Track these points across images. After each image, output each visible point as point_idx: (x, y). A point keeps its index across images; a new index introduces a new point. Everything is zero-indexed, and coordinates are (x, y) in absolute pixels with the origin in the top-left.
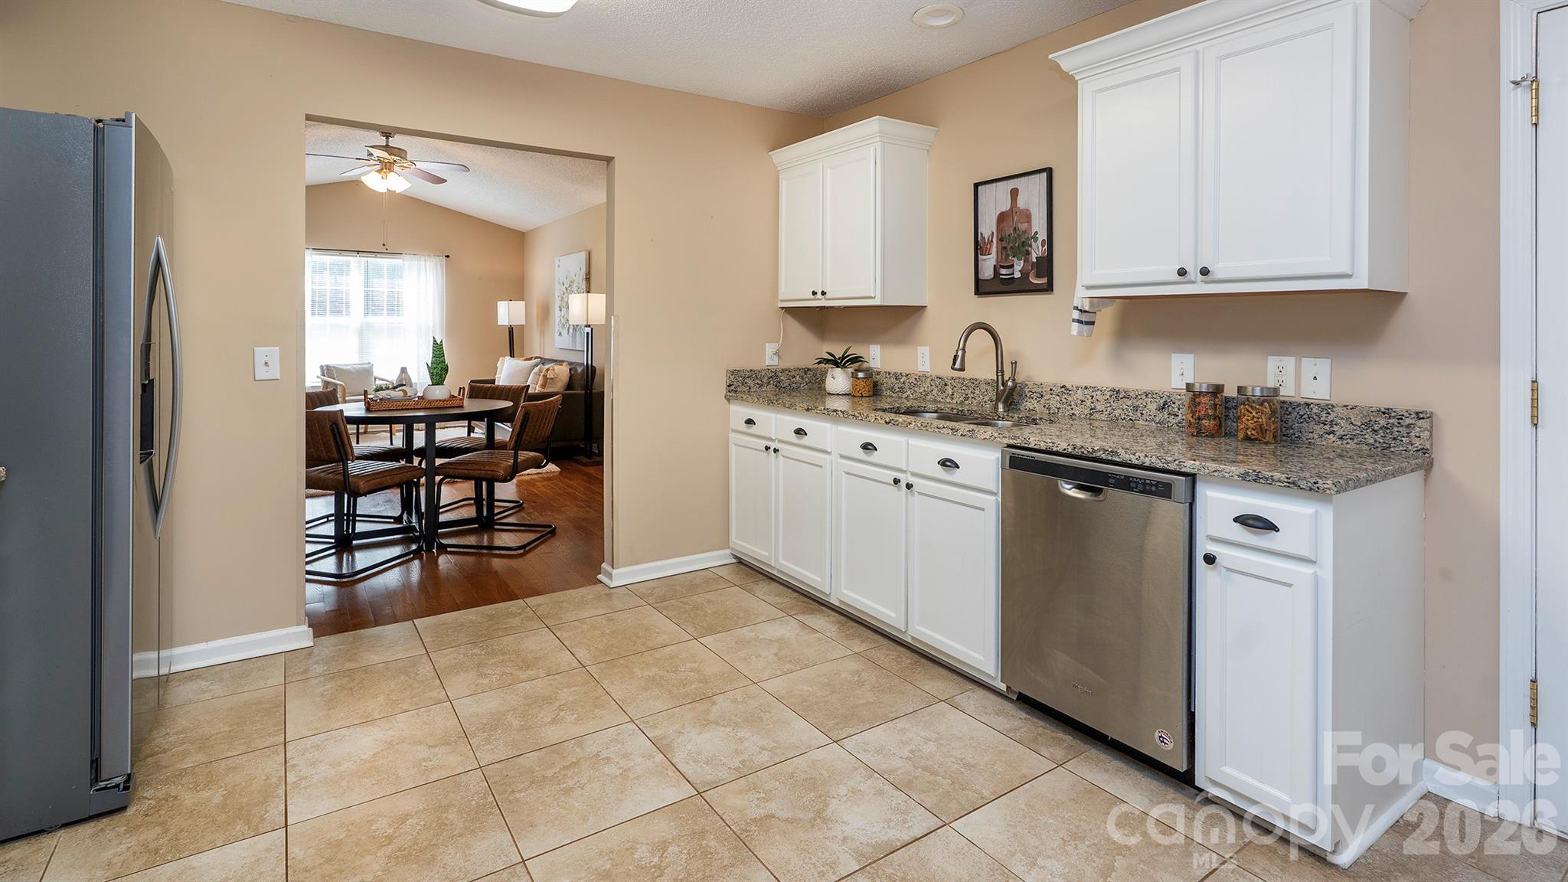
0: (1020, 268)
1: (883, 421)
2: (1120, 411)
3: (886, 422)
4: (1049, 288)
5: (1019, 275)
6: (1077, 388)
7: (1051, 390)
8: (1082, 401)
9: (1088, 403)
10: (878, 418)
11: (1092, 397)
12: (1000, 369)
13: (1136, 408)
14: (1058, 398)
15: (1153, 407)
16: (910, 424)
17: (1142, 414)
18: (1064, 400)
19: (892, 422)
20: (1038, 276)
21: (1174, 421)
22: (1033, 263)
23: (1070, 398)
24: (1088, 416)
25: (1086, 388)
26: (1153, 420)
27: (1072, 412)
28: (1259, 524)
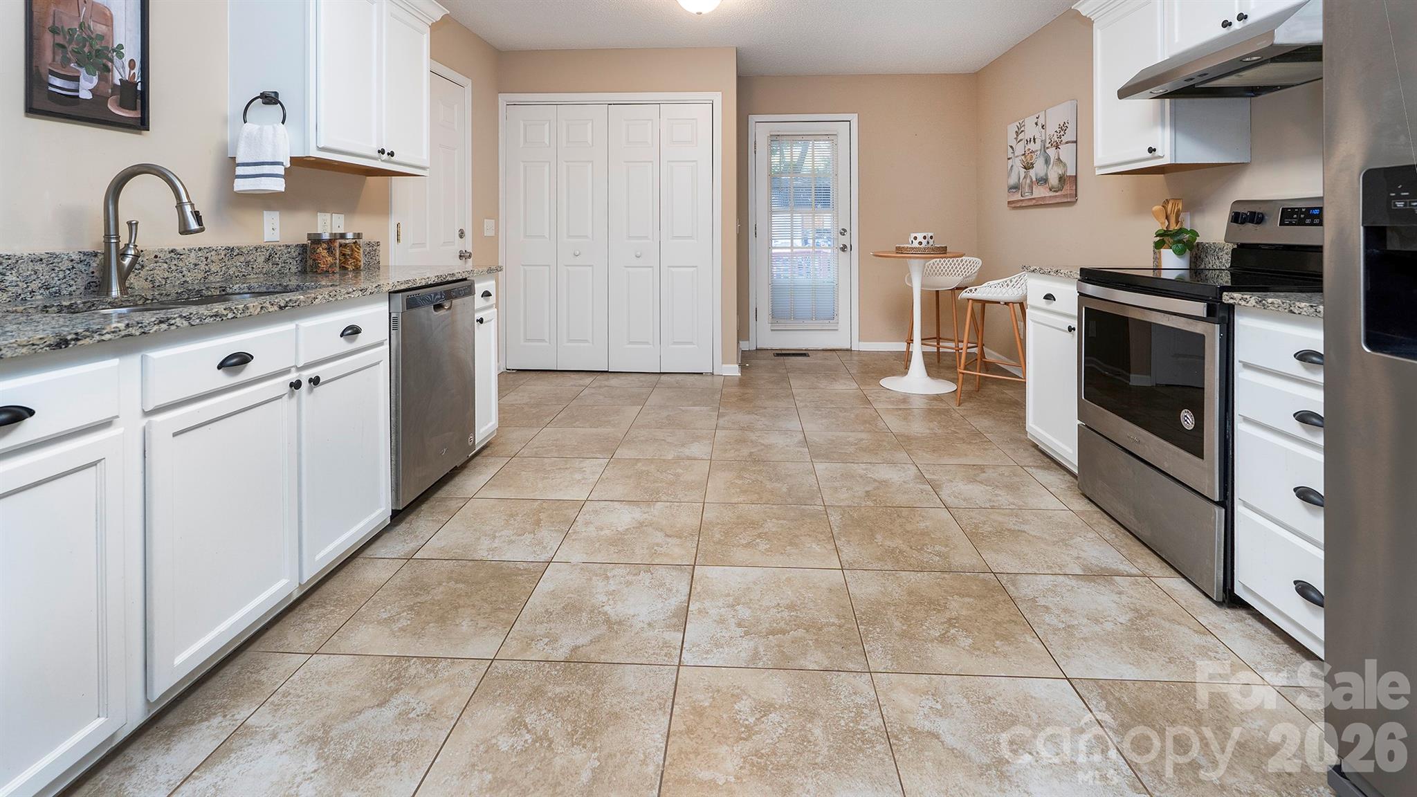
0: (92, 86)
1: (276, 308)
2: (234, 269)
3: (281, 308)
4: (142, 124)
5: (89, 96)
6: (190, 250)
7: (156, 257)
8: (196, 265)
9: (203, 266)
10: (267, 305)
11: (207, 258)
12: (112, 232)
13: (248, 263)
14: (166, 266)
15: (261, 259)
16: (315, 298)
17: (253, 268)
18: (174, 268)
19: (291, 304)
20: (122, 105)
21: (276, 269)
22: (115, 85)
23: (181, 264)
24: (202, 281)
25: (200, 249)
26: (261, 272)
27: (184, 279)
28: (487, 294)
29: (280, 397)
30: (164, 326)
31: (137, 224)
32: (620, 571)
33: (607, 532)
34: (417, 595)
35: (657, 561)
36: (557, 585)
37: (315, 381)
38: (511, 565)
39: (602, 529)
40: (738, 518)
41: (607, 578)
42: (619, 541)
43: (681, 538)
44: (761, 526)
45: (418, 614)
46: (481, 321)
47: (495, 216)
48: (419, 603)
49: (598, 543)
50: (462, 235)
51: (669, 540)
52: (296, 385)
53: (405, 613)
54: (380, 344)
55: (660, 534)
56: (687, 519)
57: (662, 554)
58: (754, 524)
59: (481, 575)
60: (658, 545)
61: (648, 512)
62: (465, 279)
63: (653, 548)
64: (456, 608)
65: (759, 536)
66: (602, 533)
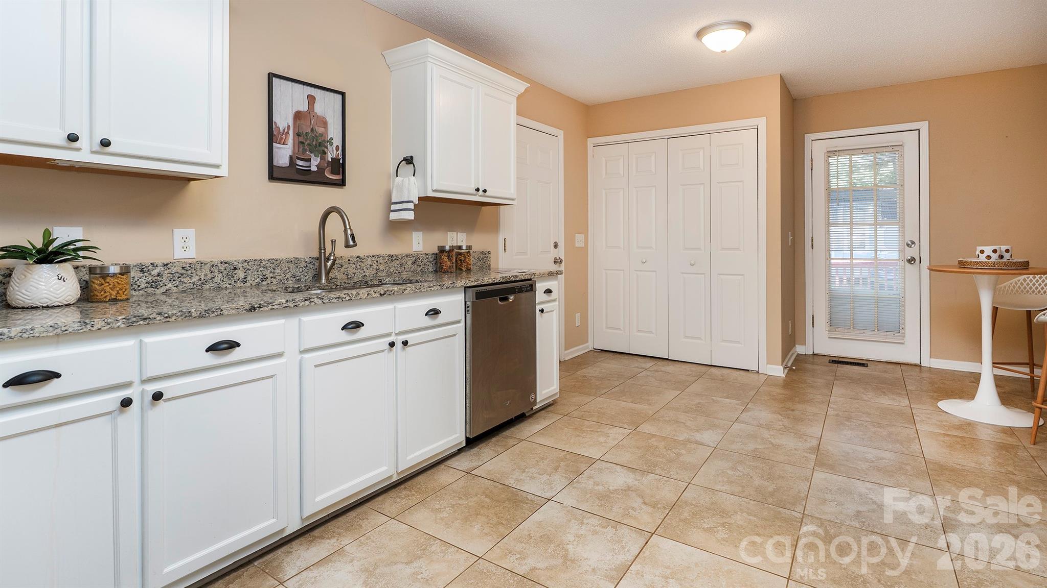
0: (317, 163)
2: (393, 268)
4: (343, 182)
5: (315, 169)
6: (368, 257)
7: (349, 260)
8: (371, 265)
9: (375, 266)
11: (377, 261)
12: (322, 247)
13: (402, 265)
14: (354, 266)
15: (410, 263)
17: (405, 268)
18: (359, 267)
20: (333, 173)
21: (420, 269)
22: (329, 161)
23: (363, 265)
24: (375, 275)
25: (373, 256)
26: (410, 270)
27: (364, 274)
28: (548, 291)
29: (383, 351)
30: (307, 303)
31: (335, 241)
32: (594, 521)
33: (600, 488)
34: (460, 498)
35: (625, 521)
36: (545, 518)
37: (405, 343)
38: (524, 494)
39: (598, 485)
40: (712, 504)
41: (582, 523)
42: (605, 497)
43: (654, 507)
44: (730, 517)
45: (455, 511)
46: (542, 311)
47: (585, 231)
48: (459, 504)
49: (590, 495)
50: (556, 246)
51: (644, 507)
52: (392, 345)
53: (448, 509)
54: (458, 322)
55: (640, 500)
56: (668, 494)
57: (632, 517)
58: (723, 513)
59: (502, 496)
60: (633, 508)
61: (639, 480)
62: (530, 280)
63: (628, 510)
64: (477, 514)
65: (723, 525)
66: (596, 488)
